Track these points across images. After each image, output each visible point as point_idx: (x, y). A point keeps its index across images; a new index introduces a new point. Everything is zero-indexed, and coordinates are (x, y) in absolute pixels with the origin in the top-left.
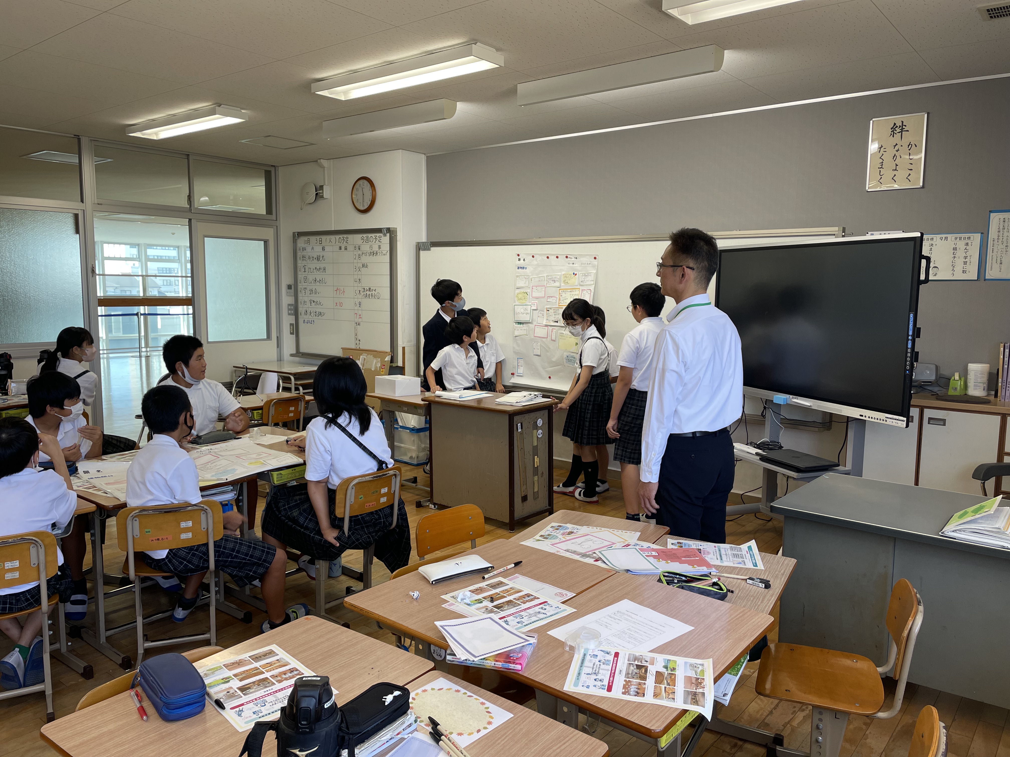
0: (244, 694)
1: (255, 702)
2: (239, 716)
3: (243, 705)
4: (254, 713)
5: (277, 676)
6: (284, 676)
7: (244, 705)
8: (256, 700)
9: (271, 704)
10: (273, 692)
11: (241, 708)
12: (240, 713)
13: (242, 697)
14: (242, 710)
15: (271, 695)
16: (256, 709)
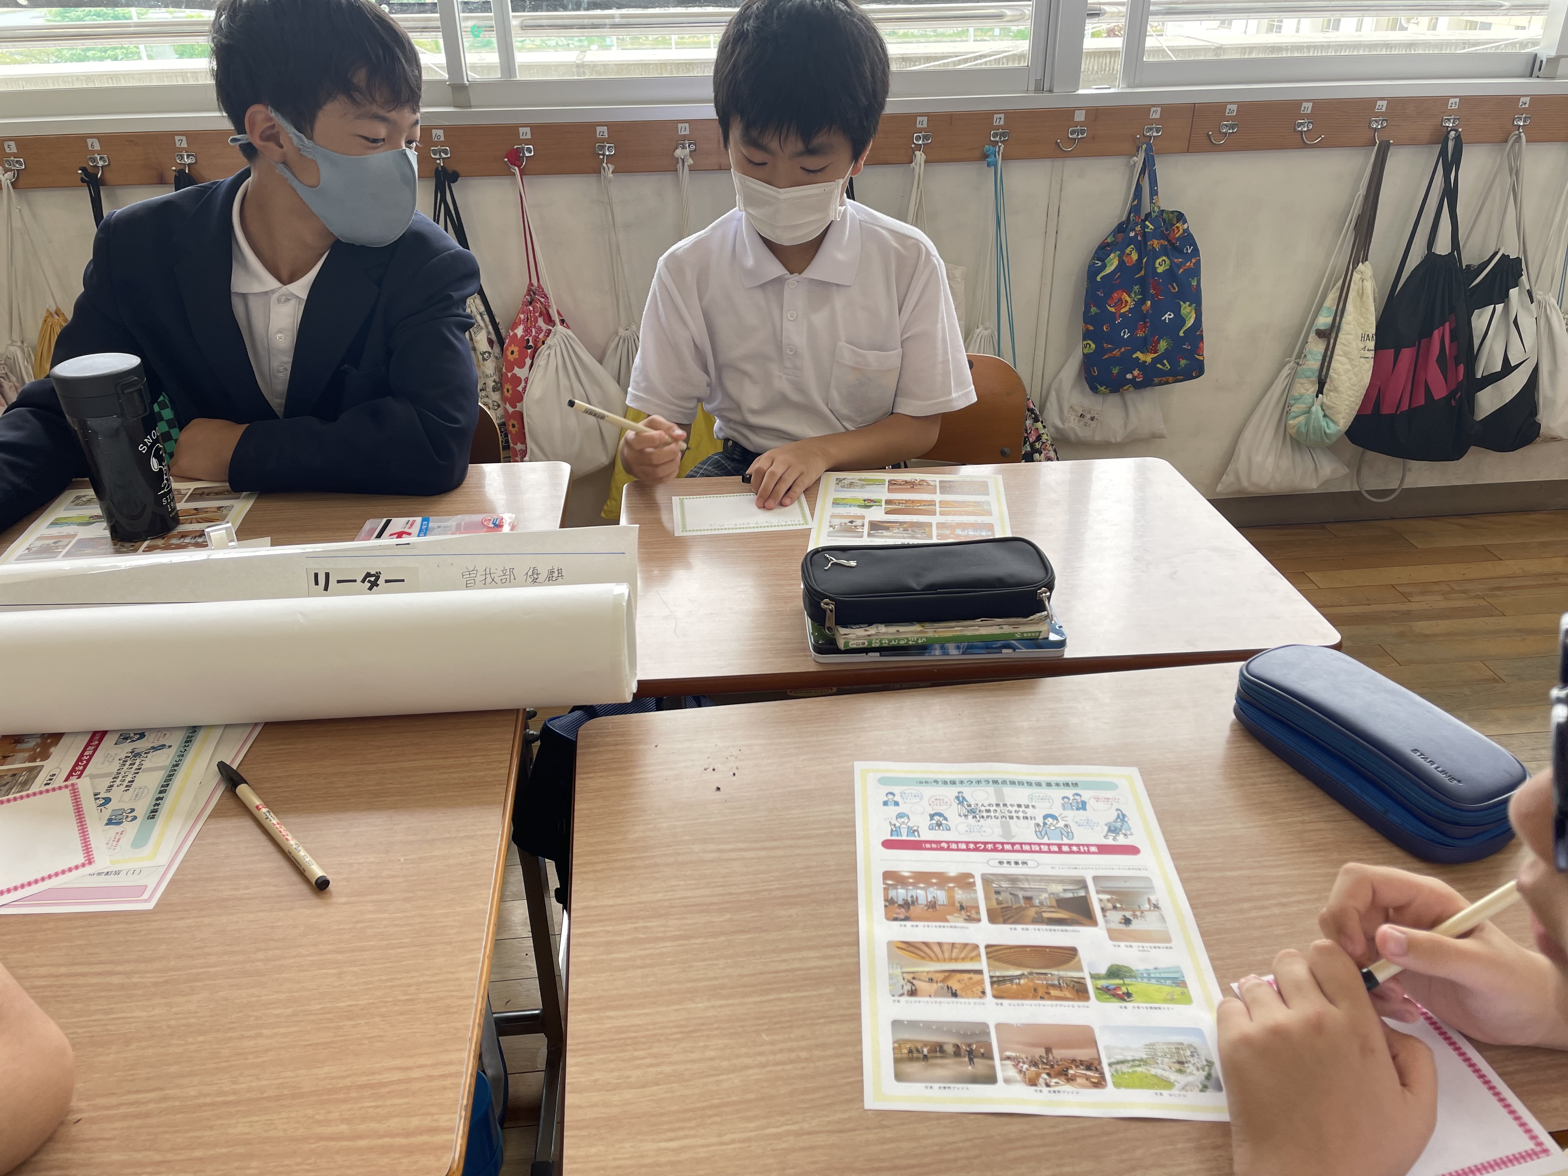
0: (1085, 887)
1: (1066, 841)
2: (1124, 816)
3: (1104, 849)
4: (1083, 806)
5: (962, 908)
6: (941, 896)
7: (1098, 846)
8: (1060, 846)
9: (1030, 812)
10: (1003, 850)
11: (1110, 841)
12: (1119, 825)
13: (1095, 878)
14: (1110, 830)
15: (1013, 844)
16: (1072, 816)
